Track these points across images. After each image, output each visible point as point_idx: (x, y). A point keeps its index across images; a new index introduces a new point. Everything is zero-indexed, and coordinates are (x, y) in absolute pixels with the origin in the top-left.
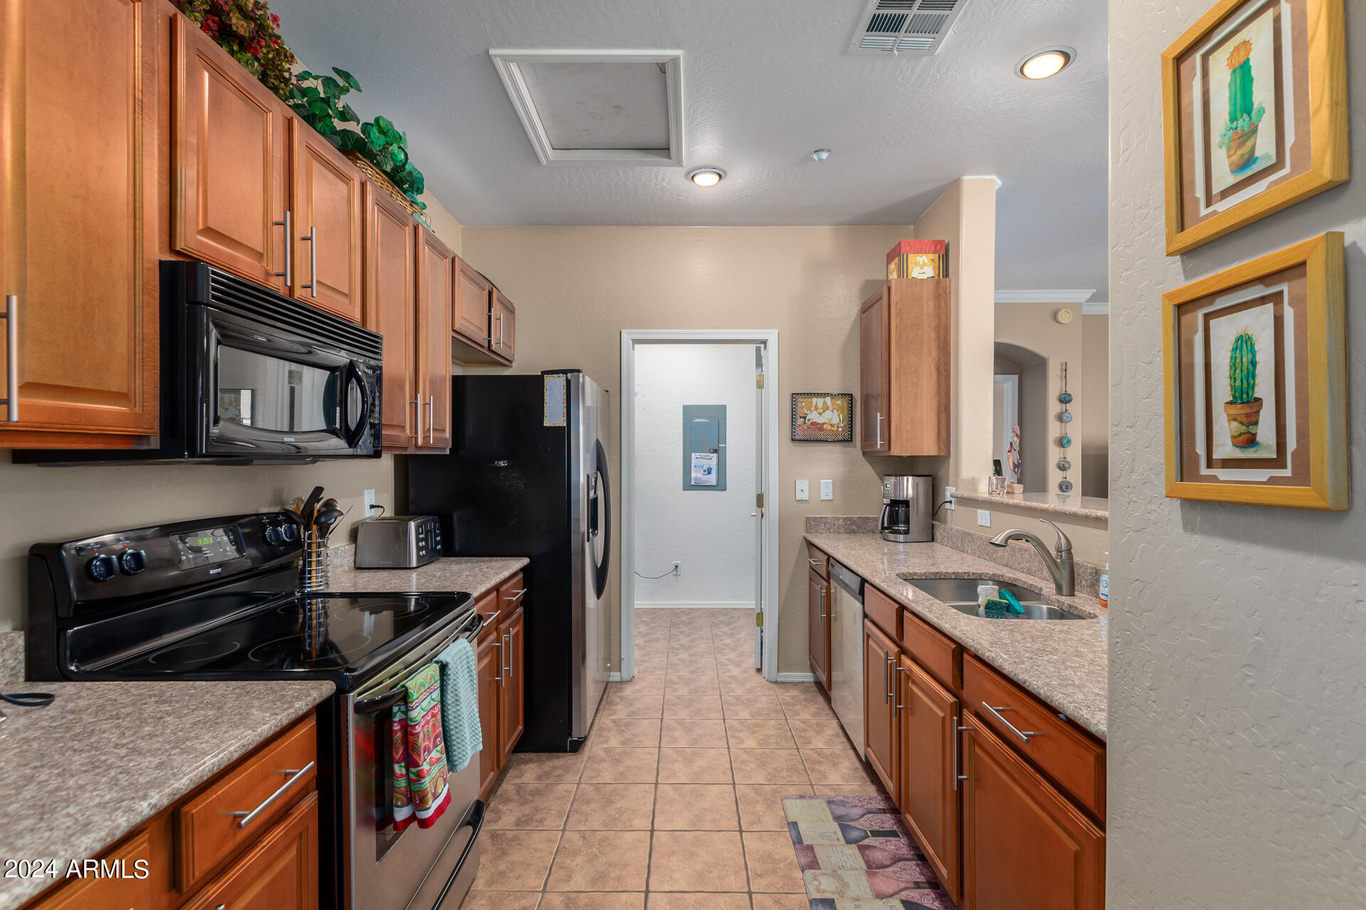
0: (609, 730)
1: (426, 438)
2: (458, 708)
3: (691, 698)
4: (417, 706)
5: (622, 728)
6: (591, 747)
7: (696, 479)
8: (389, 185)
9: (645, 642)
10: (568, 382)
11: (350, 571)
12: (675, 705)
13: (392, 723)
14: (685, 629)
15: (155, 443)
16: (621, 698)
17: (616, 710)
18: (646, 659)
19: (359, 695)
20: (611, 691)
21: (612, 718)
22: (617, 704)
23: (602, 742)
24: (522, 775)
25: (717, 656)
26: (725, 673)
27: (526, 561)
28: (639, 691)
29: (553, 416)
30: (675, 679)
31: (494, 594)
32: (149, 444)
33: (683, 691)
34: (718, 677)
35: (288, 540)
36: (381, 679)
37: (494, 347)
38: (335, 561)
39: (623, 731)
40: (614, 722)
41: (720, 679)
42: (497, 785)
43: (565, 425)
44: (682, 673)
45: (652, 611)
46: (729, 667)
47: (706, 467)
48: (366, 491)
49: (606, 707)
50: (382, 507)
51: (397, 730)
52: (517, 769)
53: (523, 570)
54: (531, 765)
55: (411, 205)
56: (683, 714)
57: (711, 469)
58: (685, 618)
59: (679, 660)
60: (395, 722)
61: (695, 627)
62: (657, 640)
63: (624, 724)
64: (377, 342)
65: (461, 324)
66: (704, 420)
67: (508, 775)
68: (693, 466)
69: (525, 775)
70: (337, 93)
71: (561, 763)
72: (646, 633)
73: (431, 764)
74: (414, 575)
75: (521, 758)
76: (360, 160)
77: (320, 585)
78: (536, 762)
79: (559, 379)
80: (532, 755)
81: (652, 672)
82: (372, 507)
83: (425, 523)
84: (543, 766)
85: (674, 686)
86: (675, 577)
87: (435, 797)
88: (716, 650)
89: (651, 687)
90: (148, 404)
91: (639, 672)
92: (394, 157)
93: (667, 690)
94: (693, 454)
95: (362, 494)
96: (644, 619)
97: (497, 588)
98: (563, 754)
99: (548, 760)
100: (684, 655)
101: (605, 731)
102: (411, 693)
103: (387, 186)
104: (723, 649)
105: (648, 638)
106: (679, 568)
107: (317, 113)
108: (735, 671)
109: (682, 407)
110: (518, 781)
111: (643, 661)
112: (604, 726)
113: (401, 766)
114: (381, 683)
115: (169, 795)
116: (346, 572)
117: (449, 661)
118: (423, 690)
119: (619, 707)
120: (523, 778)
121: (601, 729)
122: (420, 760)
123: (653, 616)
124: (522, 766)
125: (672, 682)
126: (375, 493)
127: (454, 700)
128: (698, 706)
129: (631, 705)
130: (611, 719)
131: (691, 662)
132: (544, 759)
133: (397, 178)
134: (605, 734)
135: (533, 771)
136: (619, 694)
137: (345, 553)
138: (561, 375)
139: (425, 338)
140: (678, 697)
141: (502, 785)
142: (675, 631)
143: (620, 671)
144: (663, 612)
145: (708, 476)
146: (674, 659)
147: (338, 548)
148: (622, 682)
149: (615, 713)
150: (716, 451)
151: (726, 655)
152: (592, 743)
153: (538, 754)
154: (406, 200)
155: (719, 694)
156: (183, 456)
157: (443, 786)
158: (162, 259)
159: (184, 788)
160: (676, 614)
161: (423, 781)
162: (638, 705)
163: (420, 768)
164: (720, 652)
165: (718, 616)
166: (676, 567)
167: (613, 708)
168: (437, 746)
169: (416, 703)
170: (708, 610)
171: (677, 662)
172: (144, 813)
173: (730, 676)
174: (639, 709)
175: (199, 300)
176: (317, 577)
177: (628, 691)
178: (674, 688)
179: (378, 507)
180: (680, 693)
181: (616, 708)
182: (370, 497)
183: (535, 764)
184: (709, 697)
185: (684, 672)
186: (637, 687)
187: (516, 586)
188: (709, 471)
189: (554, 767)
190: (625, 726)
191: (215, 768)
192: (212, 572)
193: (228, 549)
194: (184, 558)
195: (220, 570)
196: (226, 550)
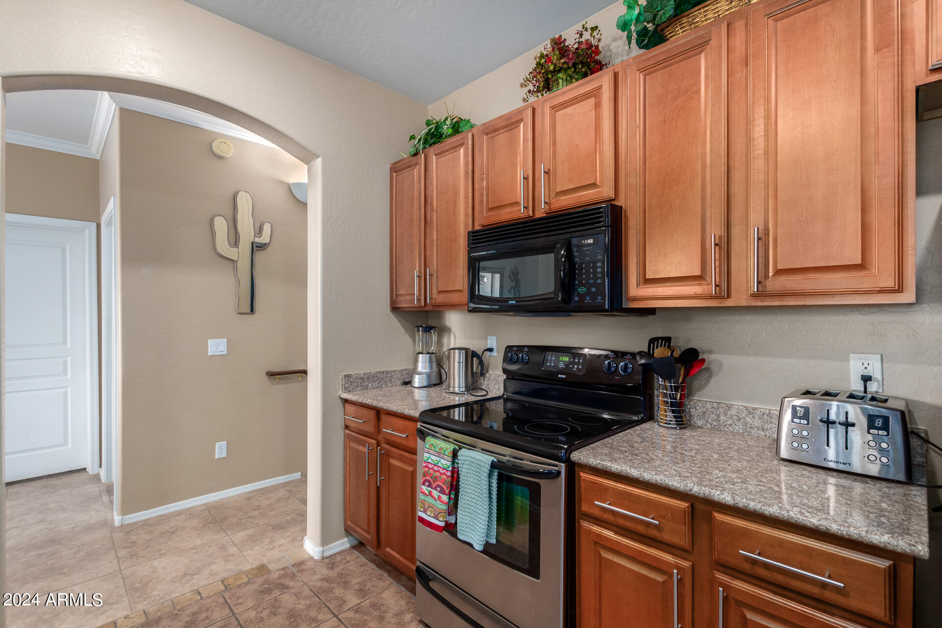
35: (622, 373)
48: (853, 355)
182: (864, 365)
192: (559, 376)
193: (576, 366)
194: (548, 364)
195: (564, 376)
196: (573, 367)
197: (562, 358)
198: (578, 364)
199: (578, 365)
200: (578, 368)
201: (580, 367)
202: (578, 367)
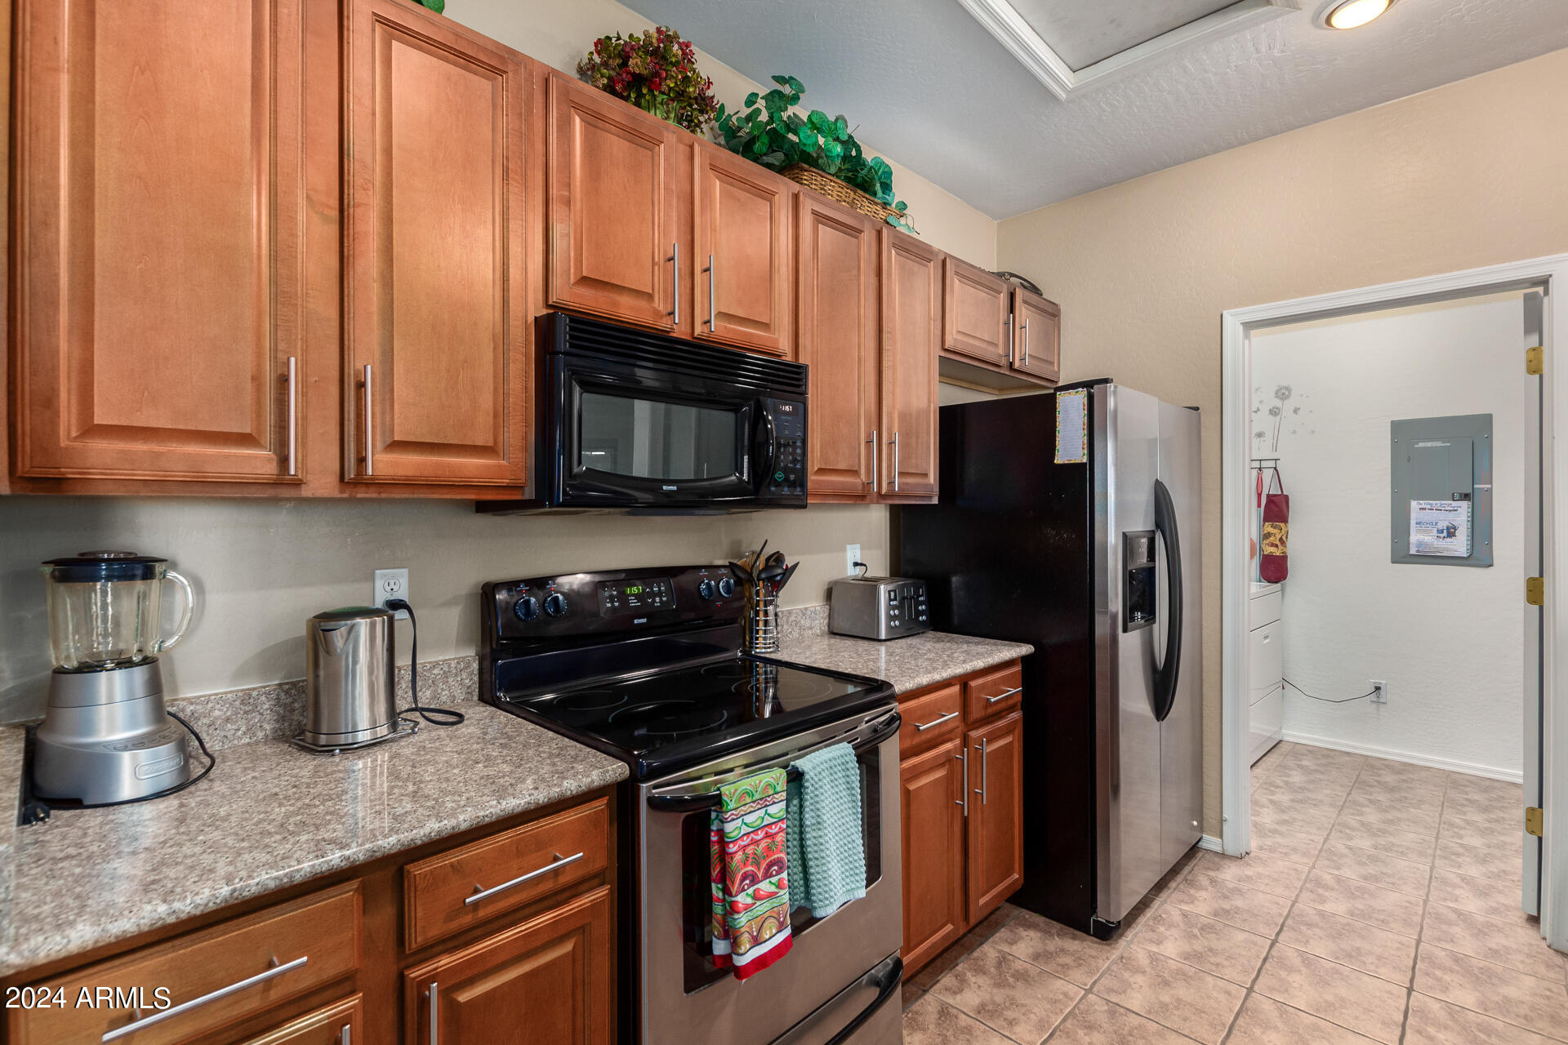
0: (1171, 926)
1: (891, 483)
2: (820, 833)
3: (1348, 924)
4: (733, 820)
5: (1196, 931)
6: (1131, 942)
7: (1420, 544)
8: (849, 191)
9: (1293, 801)
10: (1091, 398)
11: (822, 635)
12: (1310, 925)
13: (710, 831)
14: (1382, 797)
15: (529, 493)
16: (1213, 881)
17: (1196, 898)
18: (1283, 829)
19: (656, 787)
20: (1200, 863)
21: (1185, 907)
22: (1201, 888)
23: (1151, 941)
24: (1013, 943)
25: (1437, 862)
26: (1445, 900)
27: (1026, 649)
28: (1249, 878)
29: (1069, 448)
30: (1328, 879)
31: (956, 689)
32: (523, 494)
33: (1337, 906)
34: (1425, 902)
35: (726, 595)
36: (701, 773)
37: (1017, 365)
38: (802, 622)
39: (1195, 936)
40: (1185, 915)
41: (1428, 909)
42: (978, 943)
43: (1085, 460)
44: (1346, 873)
45: (1326, 752)
46: (1457, 892)
47: (1443, 525)
48: (848, 547)
49: (1181, 886)
50: (865, 565)
51: (714, 842)
52: (1011, 931)
53: (1025, 660)
54: (1032, 933)
55: (884, 208)
56: (1320, 948)
57: (1455, 528)
58: (1389, 778)
59: (1350, 848)
60: (713, 831)
61: (1406, 798)
62: (1316, 804)
63: (1199, 925)
64: (799, 374)
65: (956, 340)
66: (1439, 444)
67: (997, 935)
68: (1413, 522)
69: (1019, 943)
70: (783, 105)
71: (1075, 948)
72: (1300, 788)
73: (756, 897)
74: (883, 649)
75: (1024, 917)
76: (806, 171)
77: (769, 648)
78: (1041, 930)
79: (1078, 396)
80: (1040, 919)
81: (1286, 854)
82: (856, 564)
83: (903, 586)
84: (1047, 941)
85: (1320, 891)
86: (1374, 706)
87: (756, 941)
88: (1438, 852)
89: (1275, 880)
90: (515, 456)
91: (1261, 848)
92: (828, 154)
93: (1305, 894)
94: (1414, 504)
95: (844, 550)
96: (1305, 763)
97: (964, 681)
98: (1084, 935)
99: (1058, 935)
100: (1364, 843)
101: (1164, 924)
102: (726, 801)
103: (847, 192)
104: (1458, 855)
105: (1300, 796)
106: (1382, 692)
107: (756, 133)
108: (1472, 905)
109: (1390, 424)
110: (1006, 949)
111: (1275, 832)
112: (1164, 916)
113: (718, 888)
114: (700, 778)
115: (368, 850)
116: (818, 636)
117: (806, 769)
118: (748, 800)
119: (1203, 894)
120: (1014, 947)
121: (1158, 919)
122: (733, 888)
123: (1323, 761)
124: (1021, 929)
125: (1318, 882)
126: (861, 549)
127: (814, 821)
128: (1358, 944)
129: (1226, 897)
130: (1181, 910)
131: (1373, 859)
132: (1055, 931)
133: (859, 180)
134: (1162, 929)
135: (1031, 943)
136: (1211, 873)
137: (815, 614)
138: (1081, 389)
139: (890, 364)
140: (1322, 914)
141: (984, 945)
142: (1358, 796)
143: (1221, 836)
144: (1348, 759)
145: (1448, 540)
146: (1338, 845)
147: (806, 609)
148: (1223, 855)
149: (1192, 900)
150: (1466, 497)
151: (1460, 867)
152: (1136, 935)
153: (1048, 920)
154: (876, 204)
155: (1416, 937)
156: (544, 506)
157: (774, 931)
158: (537, 316)
159: (388, 847)
160: (1372, 766)
161: (736, 916)
162: (1239, 902)
163: (733, 899)
164: (1446, 858)
165: (1467, 789)
166: (1378, 689)
167: (1192, 891)
168: (771, 876)
169: (732, 814)
170: (1448, 774)
171: (1345, 851)
172: (333, 863)
173: (1455, 911)
174: (1237, 910)
175: (558, 350)
176: (765, 639)
177: (1230, 874)
178: (1320, 895)
179: (862, 565)
180: (1328, 907)
181: (1197, 895)
182: (853, 553)
183: (1039, 934)
184: (1390, 935)
185: (1350, 873)
186: (1249, 872)
187: (1007, 681)
188: (1451, 532)
189: (1062, 950)
190: (1202, 929)
191: (433, 834)
192: (636, 621)
193: (657, 599)
194: (609, 605)
195: (644, 620)
196: (654, 601)
197: (631, 590)
198: (660, 594)
199: (661, 597)
200: (661, 601)
201: (664, 599)
202: (661, 599)
